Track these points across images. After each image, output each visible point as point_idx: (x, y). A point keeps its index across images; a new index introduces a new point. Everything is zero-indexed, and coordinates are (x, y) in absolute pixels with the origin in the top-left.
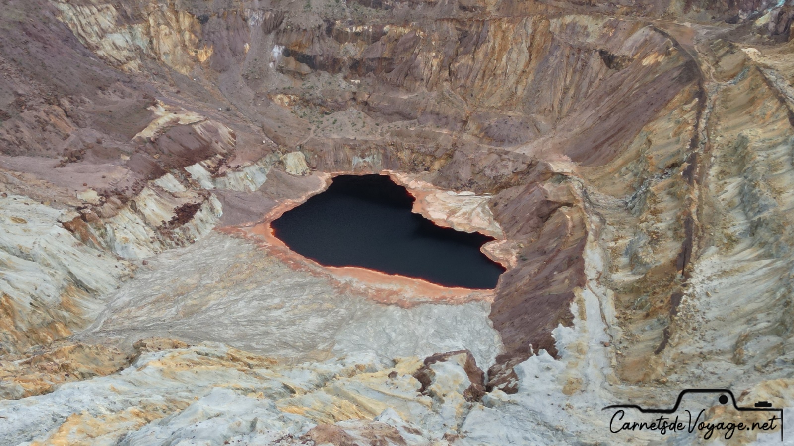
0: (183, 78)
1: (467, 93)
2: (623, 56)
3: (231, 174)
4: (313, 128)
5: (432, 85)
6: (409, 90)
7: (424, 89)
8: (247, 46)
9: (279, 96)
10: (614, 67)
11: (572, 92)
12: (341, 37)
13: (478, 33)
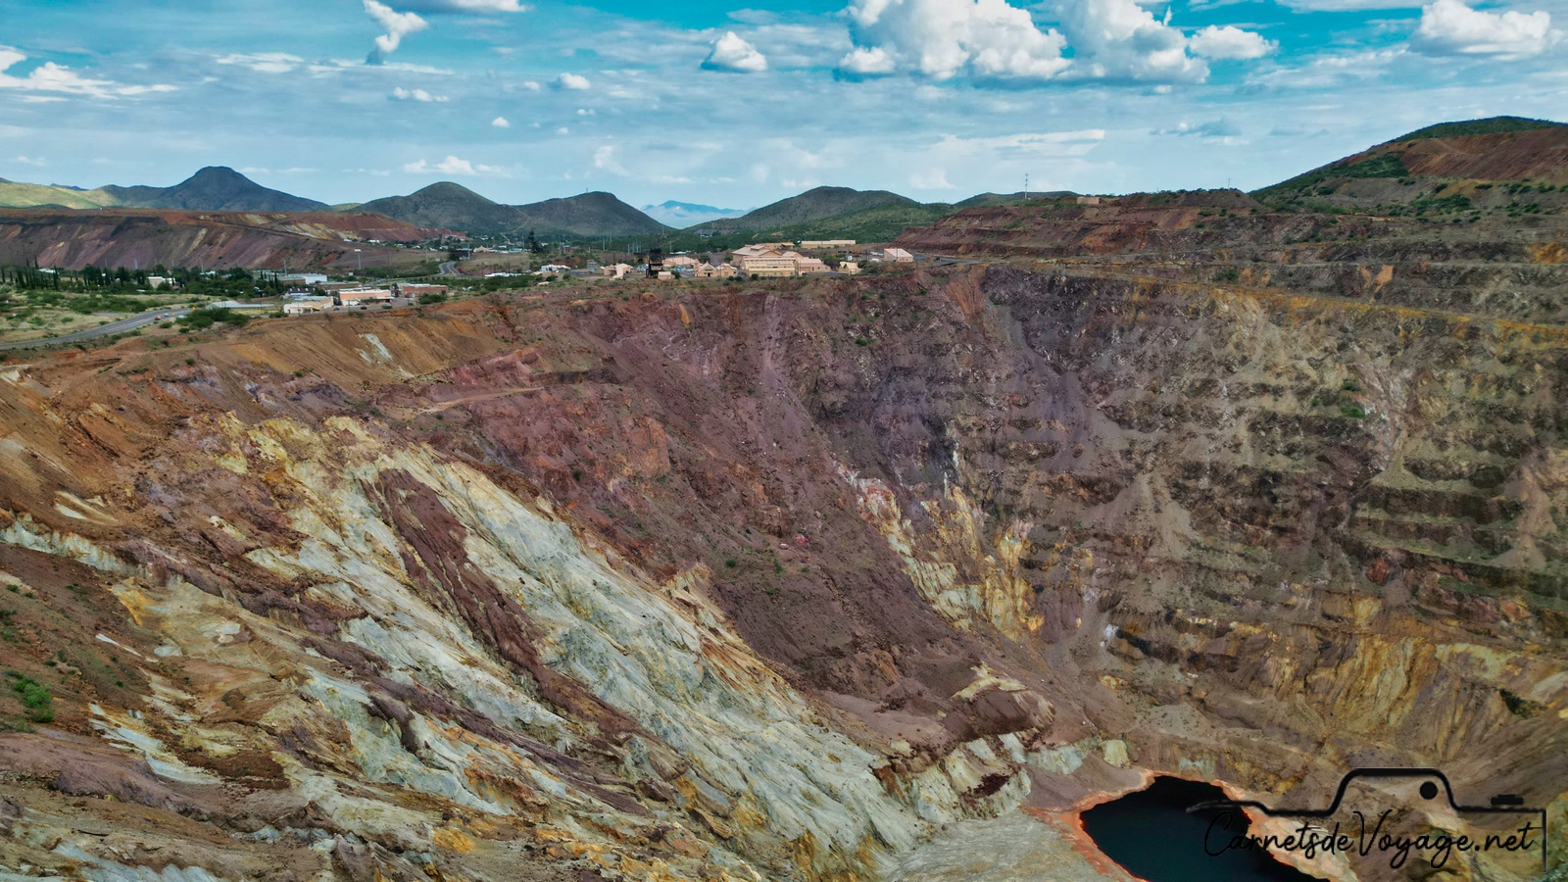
0: (1010, 643)
1: (1326, 711)
2: (1532, 702)
3: (1044, 751)
4: (1140, 717)
5: (1283, 694)
6: (1254, 695)
7: (1272, 697)
8: (1079, 621)
9: (1107, 678)
10: (1519, 713)
11: (1461, 733)
12: (1181, 627)
13: (1343, 645)
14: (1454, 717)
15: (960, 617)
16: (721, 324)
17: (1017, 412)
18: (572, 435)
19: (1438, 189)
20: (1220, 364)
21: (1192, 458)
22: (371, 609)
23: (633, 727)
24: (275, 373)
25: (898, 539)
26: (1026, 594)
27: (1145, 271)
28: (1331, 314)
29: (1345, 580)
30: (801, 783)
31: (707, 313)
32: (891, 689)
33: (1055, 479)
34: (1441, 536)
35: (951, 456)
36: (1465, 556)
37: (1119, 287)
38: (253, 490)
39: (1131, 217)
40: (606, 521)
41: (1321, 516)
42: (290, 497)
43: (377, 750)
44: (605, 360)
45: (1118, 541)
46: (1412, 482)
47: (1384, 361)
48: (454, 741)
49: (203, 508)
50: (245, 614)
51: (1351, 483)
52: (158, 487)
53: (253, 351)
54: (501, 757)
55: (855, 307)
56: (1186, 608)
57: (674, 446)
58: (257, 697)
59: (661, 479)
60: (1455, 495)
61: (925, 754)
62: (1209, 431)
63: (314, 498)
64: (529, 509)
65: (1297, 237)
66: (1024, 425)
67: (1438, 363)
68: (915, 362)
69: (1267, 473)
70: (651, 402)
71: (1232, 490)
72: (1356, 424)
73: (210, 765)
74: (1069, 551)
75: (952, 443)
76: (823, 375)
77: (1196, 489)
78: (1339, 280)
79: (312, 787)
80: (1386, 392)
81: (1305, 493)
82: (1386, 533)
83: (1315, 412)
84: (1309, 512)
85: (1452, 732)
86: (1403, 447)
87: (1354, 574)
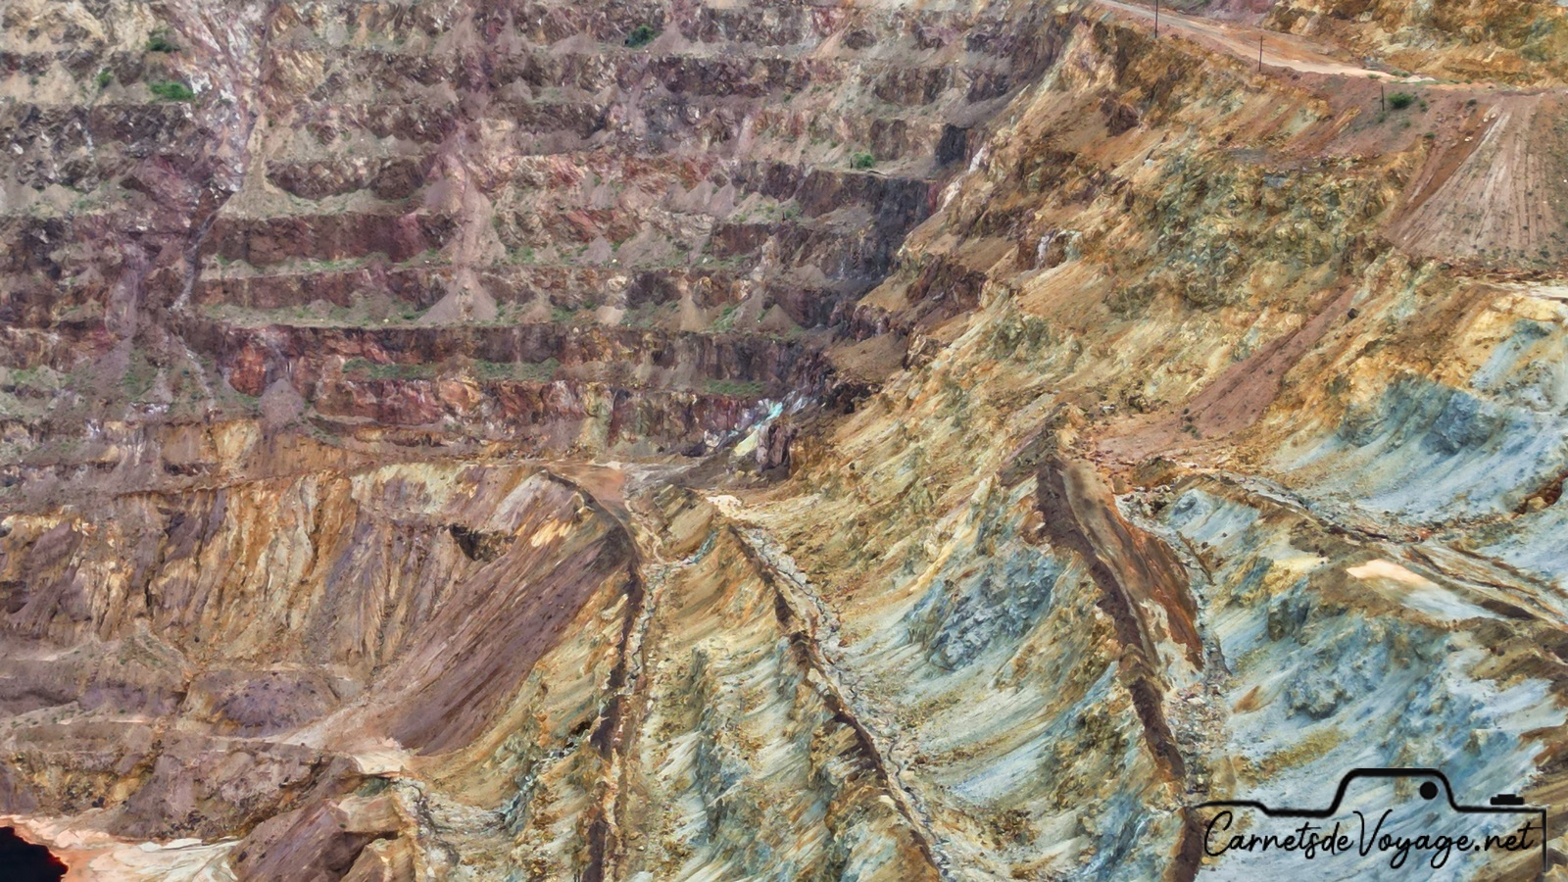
1: (187, 635)
2: (495, 533)
6: (56, 644)
7: (93, 637)
10: (480, 556)
11: (401, 612)
13: (204, 514)
14: (387, 592)
29: (196, 397)
34: (339, 292)
36: (379, 319)
41: (145, 289)
46: (283, 206)
51: (187, 223)
60: (352, 217)
72: (179, 112)
80: (225, 49)
81: (109, 252)
82: (254, 304)
83: (106, 99)
84: (121, 287)
85: (388, 615)
86: (263, 145)
87: (210, 384)
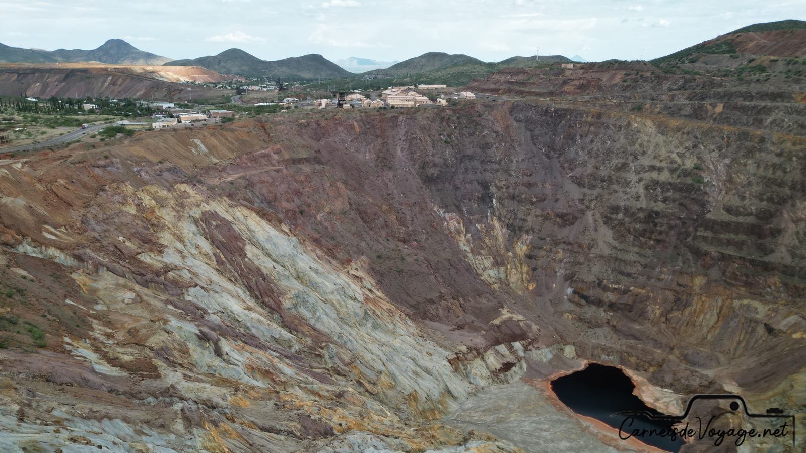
0: (519, 296)
1: (676, 332)
2: (780, 330)
3: (534, 350)
4: (583, 334)
5: (655, 323)
6: (640, 324)
7: (650, 325)
8: (554, 285)
9: (567, 314)
10: (773, 335)
11: (743, 344)
12: (605, 289)
13: (686, 300)
14: (740, 337)
15: (494, 283)
16: (375, 132)
17: (526, 179)
18: (299, 192)
19: (750, 62)
20: (631, 155)
21: (615, 204)
22: (199, 282)
23: (329, 340)
24: (149, 161)
25: (464, 244)
26: (528, 271)
27: (595, 105)
28: (690, 129)
29: (689, 266)
30: (412, 366)
31: (368, 126)
32: (458, 319)
33: (544, 213)
34: (739, 245)
35: (492, 201)
36: (751, 256)
37: (581, 114)
38: (139, 222)
39: (589, 76)
40: (316, 235)
41: (679, 234)
42: (158, 226)
43: (203, 357)
44: (316, 151)
45: (575, 245)
46: (726, 217)
47: (715, 154)
48: (240, 351)
49: (115, 232)
50: (137, 288)
51: (695, 217)
52: (93, 222)
53: (138, 150)
54: (263, 357)
55: (444, 123)
56: (608, 280)
57: (351, 196)
58: (144, 331)
59: (344, 213)
60: (748, 224)
61: (474, 352)
62: (624, 190)
63: (170, 226)
64: (277, 230)
65: (675, 87)
66: (530, 185)
67: (743, 155)
68: (475, 152)
69: (653, 212)
70: (339, 173)
71: (635, 220)
72: (699, 187)
73: (123, 366)
74: (550, 250)
75: (493, 195)
76: (427, 159)
77: (616, 219)
78: (695, 111)
79: (172, 377)
80: (716, 170)
81: (672, 222)
82: (712, 243)
83: (679, 181)
84: (673, 232)
85: (739, 344)
86: (723, 199)
87: (694, 263)
